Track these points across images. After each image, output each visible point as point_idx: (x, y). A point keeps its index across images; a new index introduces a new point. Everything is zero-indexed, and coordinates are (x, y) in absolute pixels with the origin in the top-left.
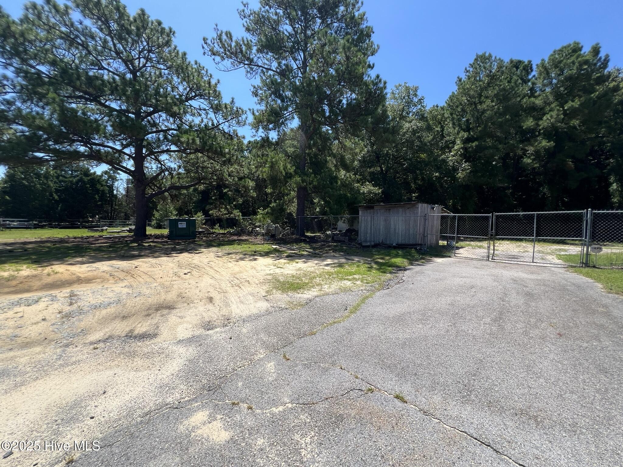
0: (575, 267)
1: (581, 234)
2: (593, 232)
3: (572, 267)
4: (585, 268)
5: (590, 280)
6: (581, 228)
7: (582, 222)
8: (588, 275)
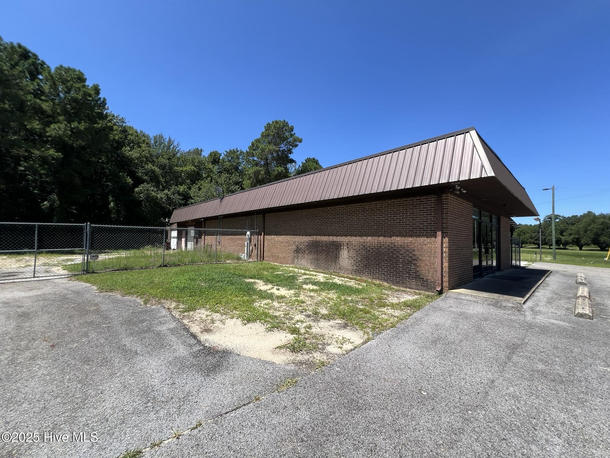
0: (77, 275)
1: (82, 245)
2: (91, 243)
3: (75, 275)
4: (85, 274)
5: (88, 285)
6: (82, 239)
7: (83, 234)
8: (87, 281)
